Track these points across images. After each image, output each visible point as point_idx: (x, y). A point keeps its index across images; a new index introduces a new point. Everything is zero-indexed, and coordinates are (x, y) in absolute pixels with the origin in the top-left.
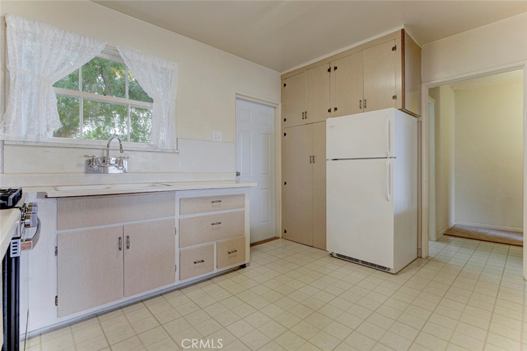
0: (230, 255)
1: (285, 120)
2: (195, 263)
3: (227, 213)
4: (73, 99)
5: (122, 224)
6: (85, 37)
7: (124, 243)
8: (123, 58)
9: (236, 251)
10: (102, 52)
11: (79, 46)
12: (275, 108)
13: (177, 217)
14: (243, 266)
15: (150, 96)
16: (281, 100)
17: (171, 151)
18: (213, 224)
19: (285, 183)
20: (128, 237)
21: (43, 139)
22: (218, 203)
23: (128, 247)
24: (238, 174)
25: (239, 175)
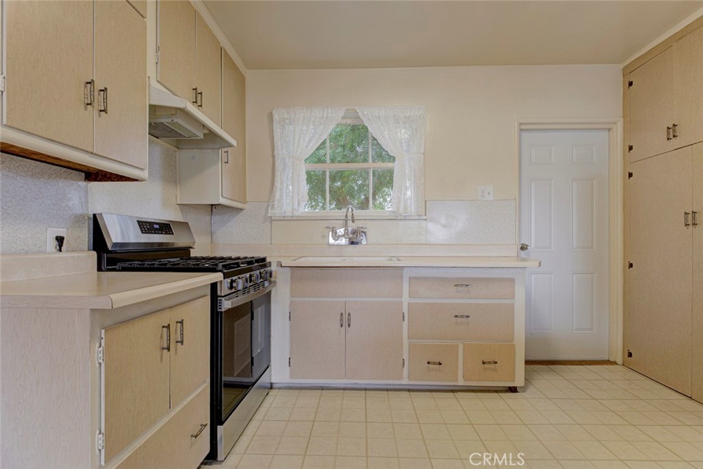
0: (486, 366)
1: (631, 148)
2: (429, 363)
3: (481, 304)
4: (314, 171)
5: (344, 300)
6: (327, 108)
7: (345, 320)
8: (362, 118)
9: (496, 363)
10: (343, 118)
11: (323, 118)
12: (609, 130)
13: (406, 299)
14: (513, 390)
15: (391, 154)
16: (624, 113)
17: (417, 218)
18: (456, 316)
19: (631, 266)
20: (349, 314)
21: (296, 214)
22: (466, 288)
23: (349, 326)
24: (523, 248)
25: (526, 248)
